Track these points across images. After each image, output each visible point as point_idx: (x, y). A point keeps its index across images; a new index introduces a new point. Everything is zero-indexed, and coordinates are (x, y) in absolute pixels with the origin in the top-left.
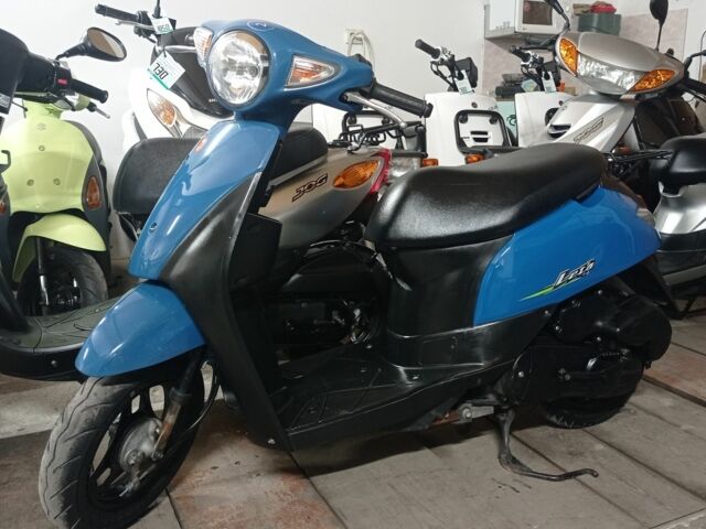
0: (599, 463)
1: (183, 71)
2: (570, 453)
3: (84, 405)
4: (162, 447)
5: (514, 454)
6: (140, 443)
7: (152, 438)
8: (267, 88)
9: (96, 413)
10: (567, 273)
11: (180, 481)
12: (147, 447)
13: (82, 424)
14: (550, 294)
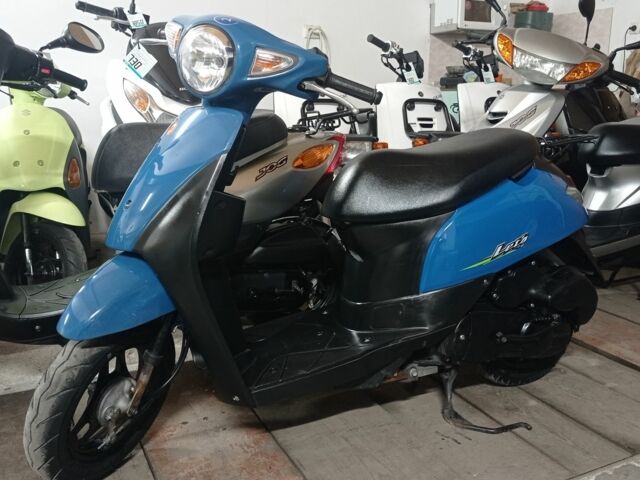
0: (533, 418)
1: (156, 61)
2: (507, 409)
3: (65, 366)
4: (137, 404)
5: (456, 410)
6: (116, 401)
7: (128, 396)
8: (232, 77)
9: (76, 373)
10: (504, 246)
11: (153, 435)
12: (123, 404)
13: (63, 383)
14: (488, 265)
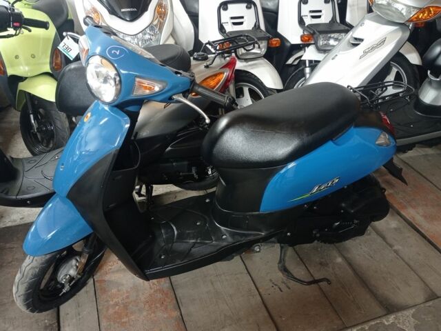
2: (321, 264)
3: (30, 266)
6: (68, 271)
7: (75, 267)
8: (121, 96)
9: (37, 270)
10: (320, 186)
12: (73, 272)
13: (30, 276)
